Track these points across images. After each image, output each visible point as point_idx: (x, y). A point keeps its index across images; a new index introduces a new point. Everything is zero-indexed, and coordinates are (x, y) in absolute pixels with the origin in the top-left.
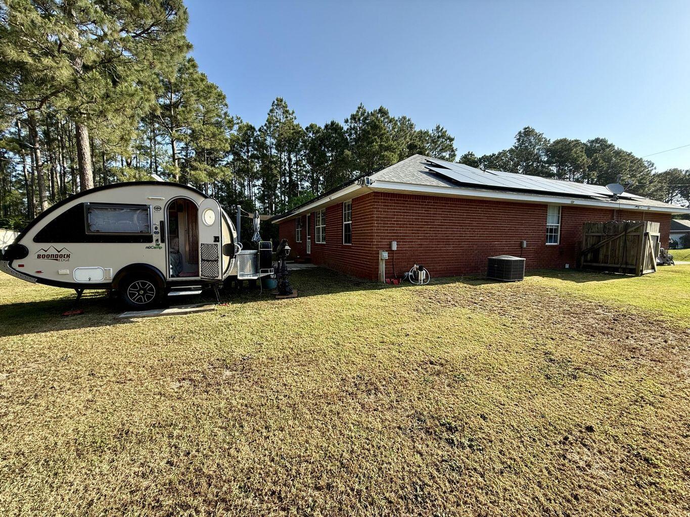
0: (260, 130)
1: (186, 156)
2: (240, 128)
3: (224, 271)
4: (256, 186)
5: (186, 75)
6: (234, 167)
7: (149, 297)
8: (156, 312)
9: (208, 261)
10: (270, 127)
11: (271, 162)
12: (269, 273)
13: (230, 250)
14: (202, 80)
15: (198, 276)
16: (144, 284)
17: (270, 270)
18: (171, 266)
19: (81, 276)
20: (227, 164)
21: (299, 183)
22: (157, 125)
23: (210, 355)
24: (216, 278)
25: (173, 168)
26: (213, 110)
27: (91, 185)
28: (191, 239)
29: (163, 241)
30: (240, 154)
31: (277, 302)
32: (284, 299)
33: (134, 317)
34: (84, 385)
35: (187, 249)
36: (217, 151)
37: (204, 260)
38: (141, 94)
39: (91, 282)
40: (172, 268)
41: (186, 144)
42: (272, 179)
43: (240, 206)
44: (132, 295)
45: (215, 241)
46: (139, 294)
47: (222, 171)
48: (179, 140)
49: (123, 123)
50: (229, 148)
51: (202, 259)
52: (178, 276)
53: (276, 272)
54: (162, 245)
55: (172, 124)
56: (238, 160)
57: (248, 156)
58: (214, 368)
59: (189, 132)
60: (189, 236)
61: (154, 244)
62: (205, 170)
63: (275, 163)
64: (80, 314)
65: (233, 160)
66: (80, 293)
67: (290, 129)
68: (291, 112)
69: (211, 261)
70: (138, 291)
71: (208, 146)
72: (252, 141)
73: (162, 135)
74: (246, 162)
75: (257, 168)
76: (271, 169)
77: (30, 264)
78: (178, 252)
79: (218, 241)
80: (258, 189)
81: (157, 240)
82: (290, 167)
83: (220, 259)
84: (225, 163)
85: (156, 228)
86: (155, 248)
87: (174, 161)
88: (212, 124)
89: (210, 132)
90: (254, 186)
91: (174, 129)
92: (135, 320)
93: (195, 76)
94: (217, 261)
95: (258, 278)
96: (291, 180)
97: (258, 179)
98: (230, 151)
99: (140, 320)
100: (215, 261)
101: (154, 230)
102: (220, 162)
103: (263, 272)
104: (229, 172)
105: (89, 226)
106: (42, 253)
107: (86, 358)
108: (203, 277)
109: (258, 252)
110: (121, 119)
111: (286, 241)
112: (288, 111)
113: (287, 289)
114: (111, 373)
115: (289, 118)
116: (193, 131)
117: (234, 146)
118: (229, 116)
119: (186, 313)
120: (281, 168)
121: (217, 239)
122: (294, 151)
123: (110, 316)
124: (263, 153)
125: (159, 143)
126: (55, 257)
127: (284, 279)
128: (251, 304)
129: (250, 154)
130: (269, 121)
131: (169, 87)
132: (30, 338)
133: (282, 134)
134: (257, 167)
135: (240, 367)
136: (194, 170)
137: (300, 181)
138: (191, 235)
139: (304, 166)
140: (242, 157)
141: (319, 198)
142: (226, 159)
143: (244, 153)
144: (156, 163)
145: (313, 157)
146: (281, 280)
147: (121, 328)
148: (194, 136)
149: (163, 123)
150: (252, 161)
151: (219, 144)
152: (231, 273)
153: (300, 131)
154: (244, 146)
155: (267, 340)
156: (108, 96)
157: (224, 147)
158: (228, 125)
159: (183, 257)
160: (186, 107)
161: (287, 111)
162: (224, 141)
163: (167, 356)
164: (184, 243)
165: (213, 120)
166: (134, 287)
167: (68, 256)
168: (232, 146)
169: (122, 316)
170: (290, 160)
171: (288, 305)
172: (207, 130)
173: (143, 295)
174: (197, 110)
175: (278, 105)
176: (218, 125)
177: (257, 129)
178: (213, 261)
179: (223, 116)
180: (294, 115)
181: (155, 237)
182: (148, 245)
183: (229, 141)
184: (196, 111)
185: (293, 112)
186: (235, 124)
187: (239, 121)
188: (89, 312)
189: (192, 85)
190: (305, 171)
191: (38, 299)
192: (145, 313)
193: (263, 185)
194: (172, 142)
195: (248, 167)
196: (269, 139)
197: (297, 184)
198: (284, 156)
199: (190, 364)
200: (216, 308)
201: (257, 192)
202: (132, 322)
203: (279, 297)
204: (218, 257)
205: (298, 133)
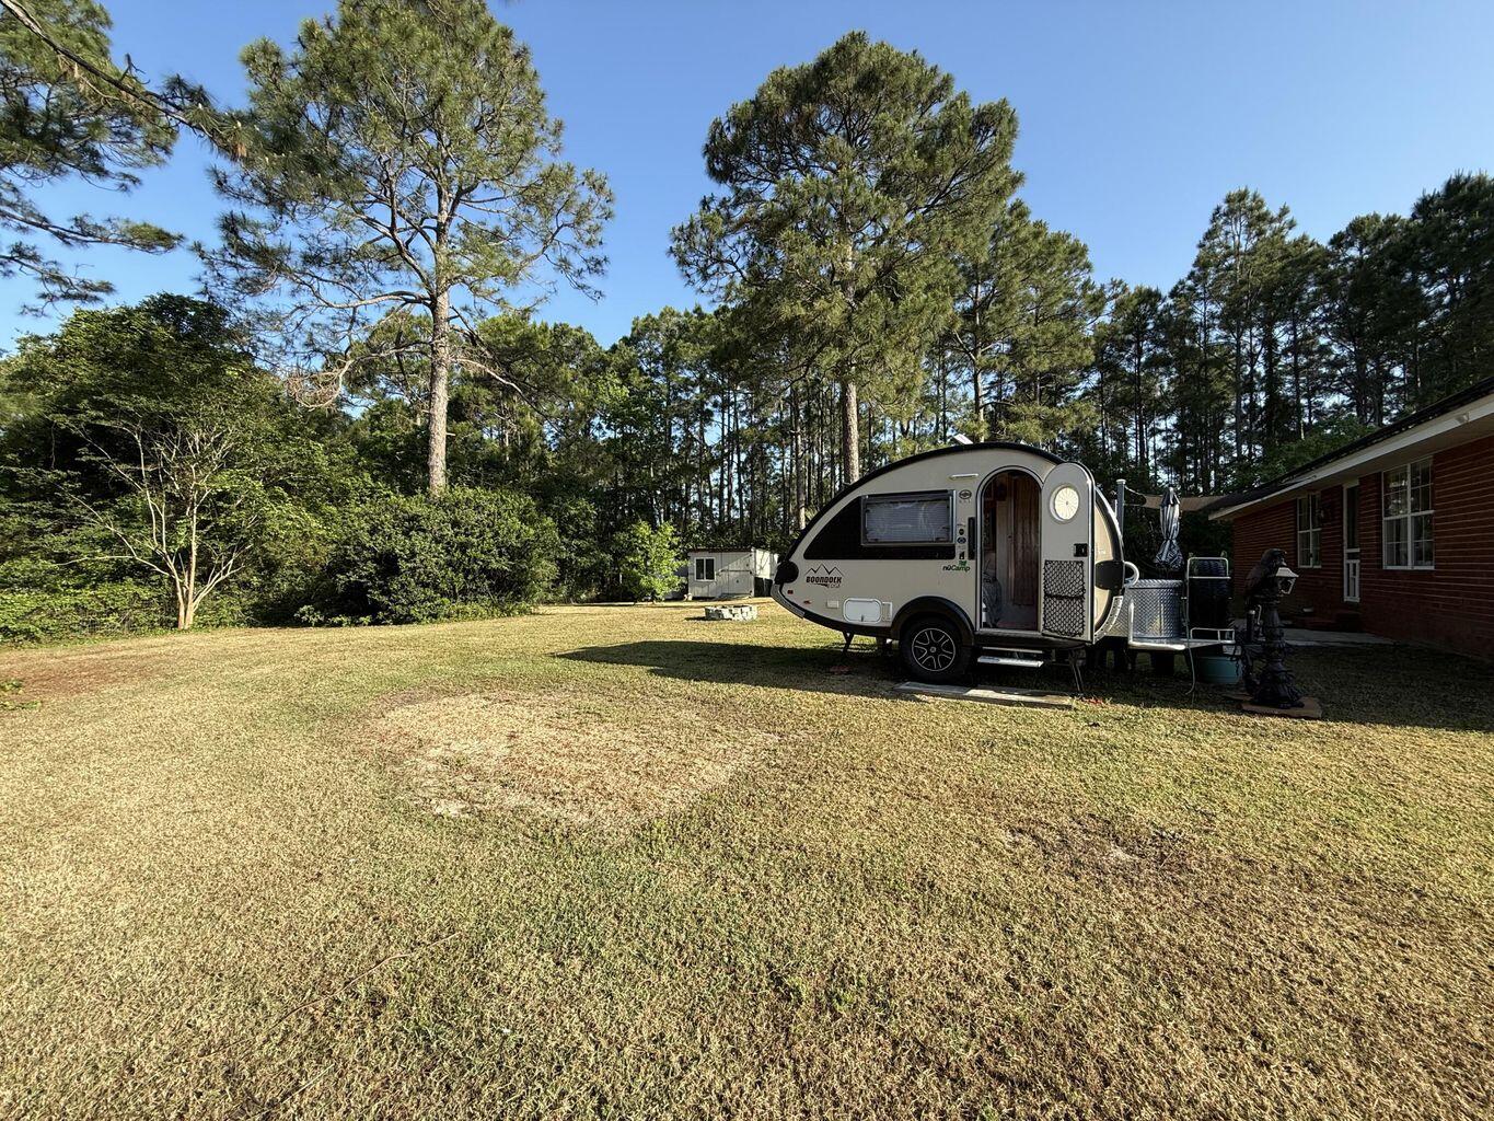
0: (1173, 294)
1: (998, 397)
2: (1119, 306)
3: (1096, 622)
4: (1160, 431)
5: (1006, 240)
6: (1102, 396)
7: (944, 661)
8: (955, 691)
9: (1060, 598)
10: (1205, 276)
11: (1205, 364)
12: (1219, 641)
13: (1111, 576)
14: (1036, 235)
15: (1036, 629)
16: (937, 635)
17: (1223, 634)
18: (984, 606)
19: (853, 613)
20: (1084, 395)
21: (1304, 402)
22: (949, 354)
23: (1071, 801)
24: (1078, 637)
25: (975, 425)
26: (1059, 287)
27: (856, 476)
28: (1020, 555)
29: (972, 556)
30: (1118, 365)
31: (1246, 719)
32: (1271, 715)
33: (922, 693)
34: (863, 783)
35: (1012, 574)
36: (1063, 371)
37: (1051, 596)
38: (933, 304)
39: (865, 623)
40: (986, 610)
41: (1000, 375)
42: (1208, 406)
43: (1124, 481)
44: (919, 653)
45: (1077, 555)
46: (929, 653)
47: (1075, 411)
48: (986, 369)
49: (905, 362)
50: (1093, 358)
51: (1046, 595)
52: (995, 627)
53: (1243, 639)
54: (971, 564)
55: (976, 343)
56: (1111, 379)
57: (1138, 366)
58: (1085, 831)
59: (1006, 347)
60: (1016, 548)
61: (956, 562)
62: (1036, 417)
63: (1219, 363)
64: (848, 673)
65: (1099, 382)
66: (849, 640)
67: (1271, 261)
68: (1275, 213)
69: (1066, 597)
70: (928, 647)
71: (1045, 367)
72: (1150, 327)
73: (956, 368)
74: (1134, 380)
75: (1162, 387)
76: (1207, 382)
77: (799, 589)
78: (995, 579)
79: (1085, 554)
80: (1164, 439)
81: (962, 555)
82: (1271, 361)
83: (1088, 596)
84: (1079, 393)
85: (962, 532)
86: (958, 569)
87: (977, 412)
88: (1054, 318)
89: (1049, 335)
90: (1154, 432)
91: (980, 351)
92: (923, 697)
93: (1022, 235)
94: (1081, 598)
95: (1184, 652)
96: (1273, 399)
97: (1166, 414)
98: (1093, 364)
99: (930, 699)
100: (1077, 598)
101: (959, 536)
102: (1069, 394)
103: (1197, 635)
104: (1091, 410)
105: (866, 532)
106: (812, 574)
107: (861, 741)
108: (1047, 632)
109: (1184, 583)
110: (903, 356)
111: (1282, 555)
112: (1267, 214)
113: (1284, 691)
114: (897, 776)
115: (1268, 233)
116: (1014, 343)
117: (1103, 352)
118: (1092, 288)
119: (1010, 703)
120: (1237, 373)
121: (1081, 550)
122: (1283, 319)
123: (887, 685)
124: (1183, 348)
125: (952, 386)
126: (824, 581)
127: (1271, 660)
128: (1166, 712)
129: (1143, 360)
130: (1201, 264)
131: (973, 276)
132: (797, 694)
133: (1243, 283)
134: (1164, 384)
135: (1152, 851)
136: (1014, 421)
137: (1308, 397)
138: (1020, 545)
139: (1325, 350)
140: (1124, 370)
141: (1387, 433)
142: (1081, 385)
143: (1129, 360)
144: (944, 423)
145: (1362, 316)
146: (1259, 666)
147: (904, 707)
148: (1017, 353)
149: (961, 346)
150: (1149, 375)
151: (1070, 355)
152: (1111, 629)
153: (1311, 254)
154: (1130, 343)
155: (1226, 811)
156: (887, 326)
157: (1081, 358)
158: (1092, 307)
159: (1004, 589)
160: (1003, 301)
161: (1263, 218)
162: (1081, 345)
163: (982, 775)
164: (1005, 562)
165: (1057, 309)
166: (922, 638)
167: (839, 580)
168: (1099, 351)
169: (903, 687)
170: (1269, 342)
171: (1290, 735)
172: (1043, 333)
173: (935, 655)
174: (1027, 298)
175: (1231, 212)
176: (1069, 314)
177: (1165, 292)
178: (1072, 598)
179: (1079, 293)
180: (1288, 218)
181: (961, 548)
182: (946, 563)
183: (1093, 342)
184: (1021, 302)
185: (1284, 211)
186: (1110, 299)
187: (1120, 290)
188: (858, 673)
189: (1016, 254)
190: (1329, 364)
191: (798, 645)
192: (937, 689)
193: (1178, 427)
194: (975, 376)
195: (1138, 392)
196: (1202, 307)
197: (1299, 406)
198: (1251, 339)
199: (1029, 805)
200: (1074, 705)
201: (1162, 445)
202: (919, 700)
203: (1254, 708)
204: (1083, 589)
205: (1304, 260)
